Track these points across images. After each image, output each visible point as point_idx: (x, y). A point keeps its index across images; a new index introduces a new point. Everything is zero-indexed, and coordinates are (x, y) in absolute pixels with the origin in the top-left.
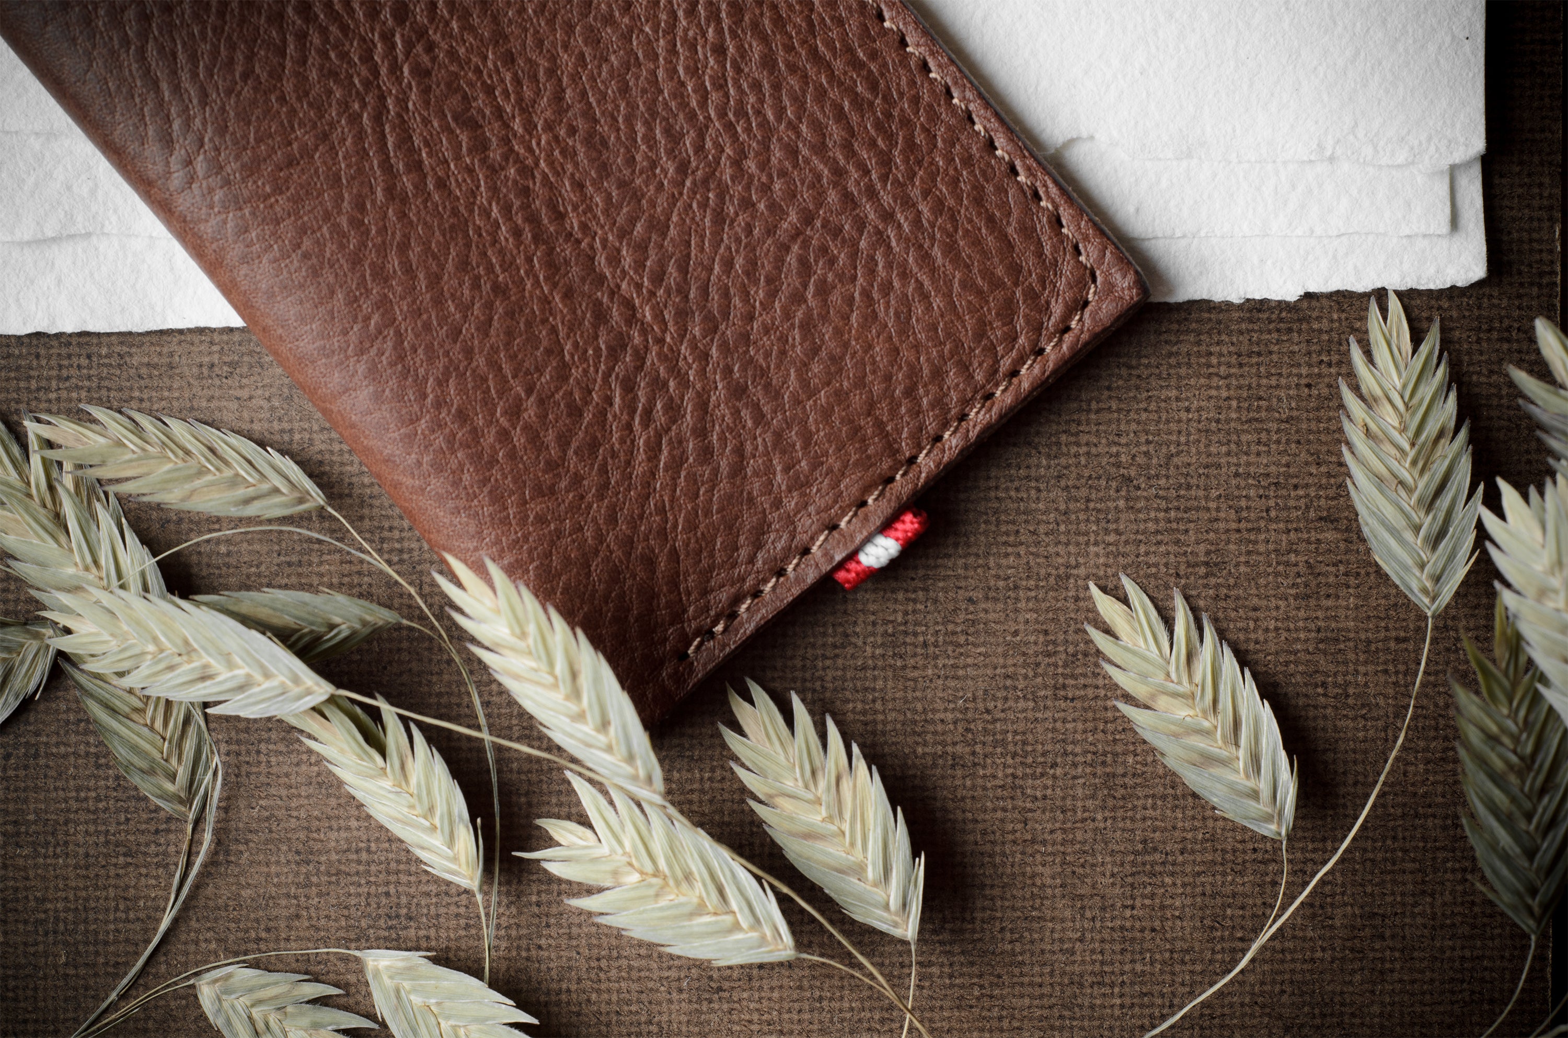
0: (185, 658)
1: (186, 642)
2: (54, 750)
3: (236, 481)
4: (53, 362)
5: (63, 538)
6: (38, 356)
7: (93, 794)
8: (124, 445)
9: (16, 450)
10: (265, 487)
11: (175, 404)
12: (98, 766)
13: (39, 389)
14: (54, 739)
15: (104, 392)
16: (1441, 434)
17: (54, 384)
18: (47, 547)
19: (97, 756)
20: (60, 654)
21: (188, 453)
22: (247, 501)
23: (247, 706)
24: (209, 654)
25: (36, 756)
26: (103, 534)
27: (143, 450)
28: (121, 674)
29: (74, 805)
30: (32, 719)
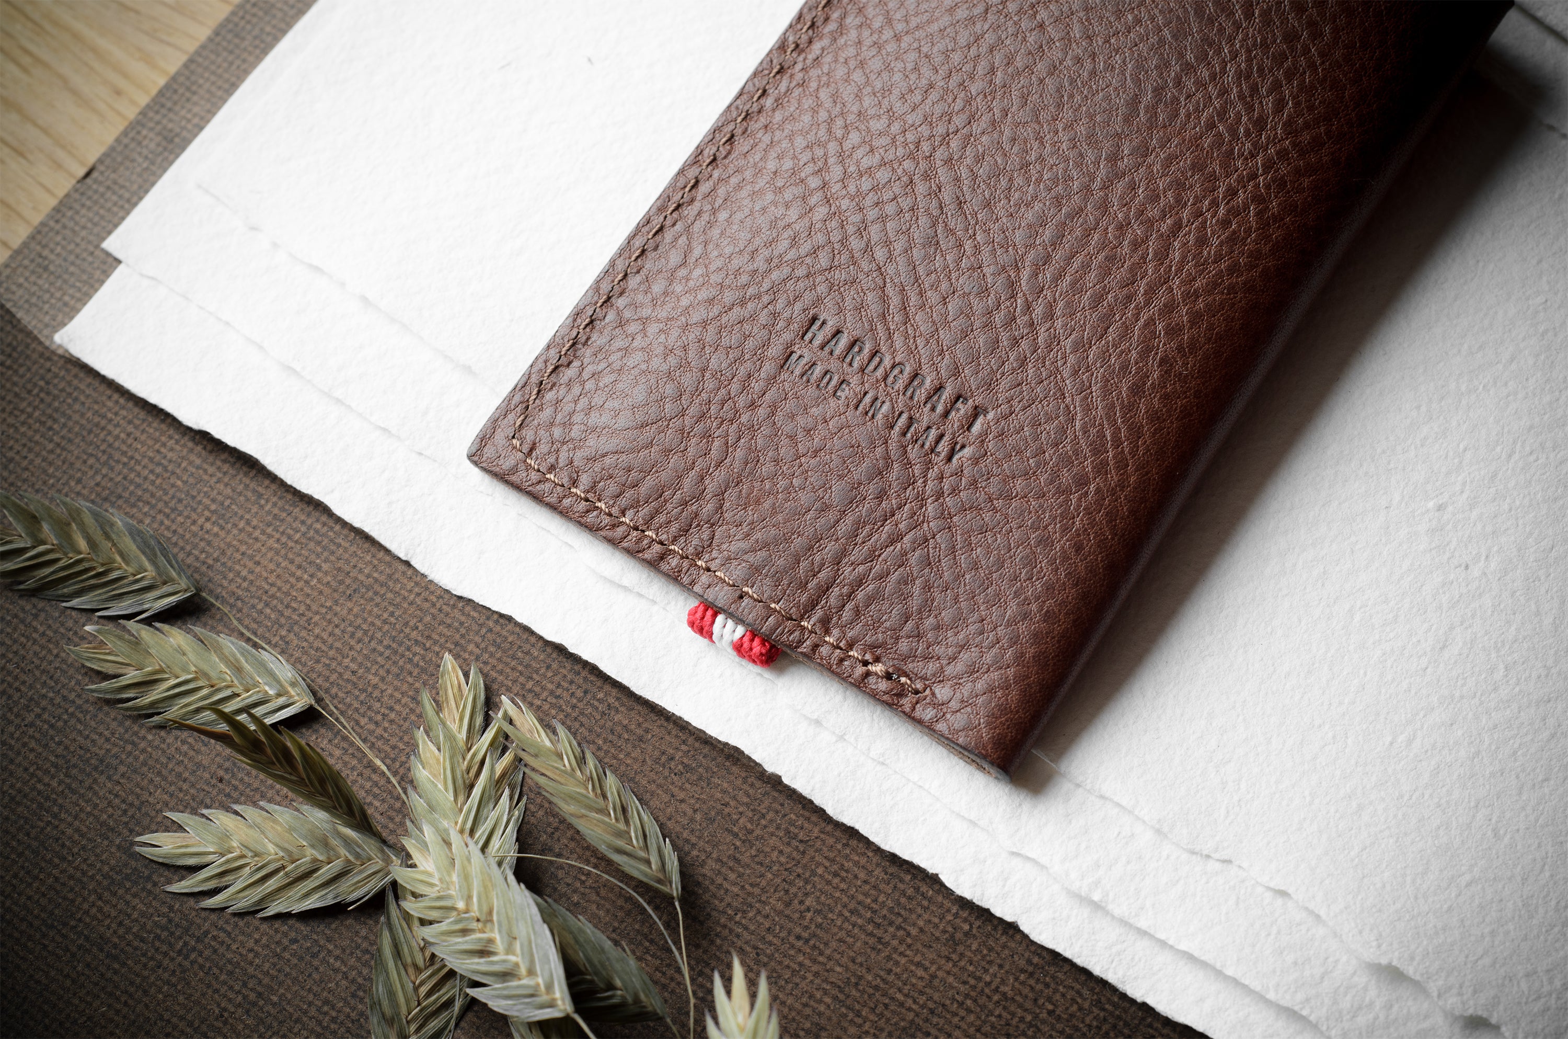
0: (480, 925)
1: (490, 912)
2: (332, 961)
3: (620, 834)
4: (557, 679)
5: (461, 799)
6: (548, 667)
7: (334, 1014)
8: (562, 759)
9: (479, 720)
10: (642, 854)
11: (623, 768)
12: (354, 995)
13: (530, 691)
14: (338, 952)
15: (577, 725)
17: (545, 694)
18: (445, 795)
19: (360, 987)
20: (394, 884)
21: (604, 796)
22: (619, 851)
23: (498, 997)
24: (500, 931)
25: (314, 956)
26: (493, 815)
27: (573, 770)
28: (423, 922)
29: (313, 1012)
30: (333, 926)
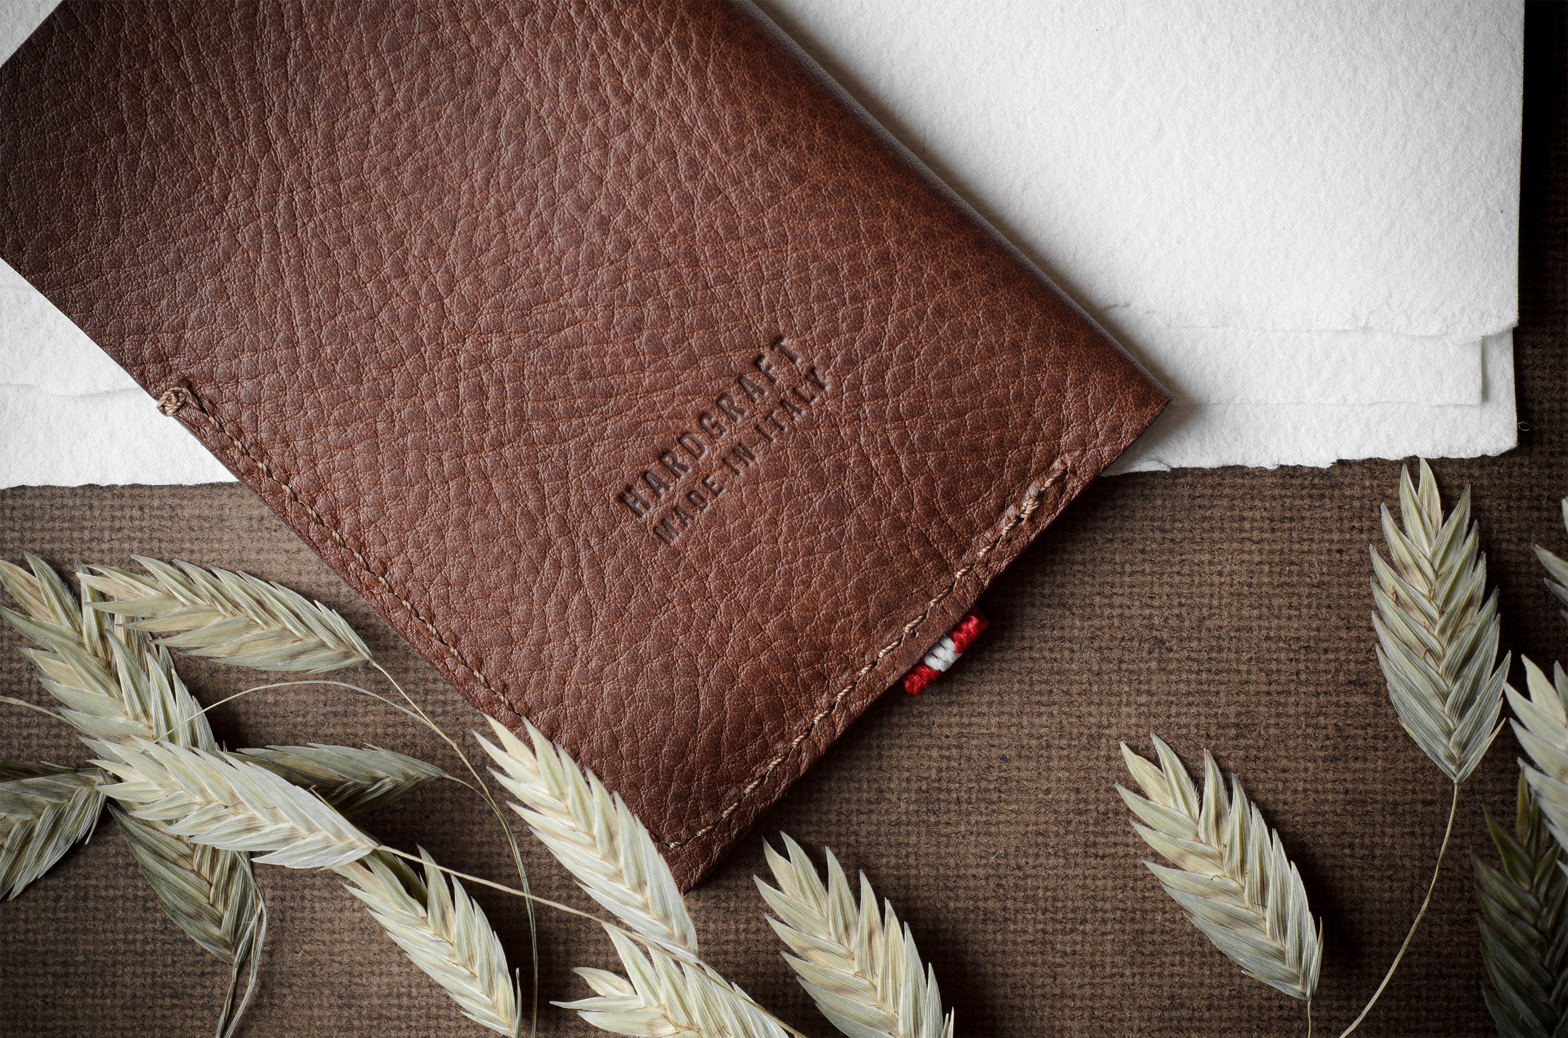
0: (231, 810)
1: (233, 795)
2: (103, 893)
3: (282, 634)
4: (106, 514)
5: (113, 688)
6: (91, 507)
7: (141, 937)
8: (175, 598)
9: (69, 599)
10: (312, 641)
11: (225, 556)
12: (146, 910)
13: (92, 540)
14: (103, 883)
15: (155, 544)
16: (1470, 602)
17: (107, 534)
18: (97, 697)
19: (145, 900)
20: (110, 801)
21: (236, 606)
22: (294, 656)
23: (291, 857)
24: (255, 808)
25: (85, 899)
26: (153, 684)
27: (193, 603)
28: (170, 822)
29: (122, 947)
30: (82, 863)
